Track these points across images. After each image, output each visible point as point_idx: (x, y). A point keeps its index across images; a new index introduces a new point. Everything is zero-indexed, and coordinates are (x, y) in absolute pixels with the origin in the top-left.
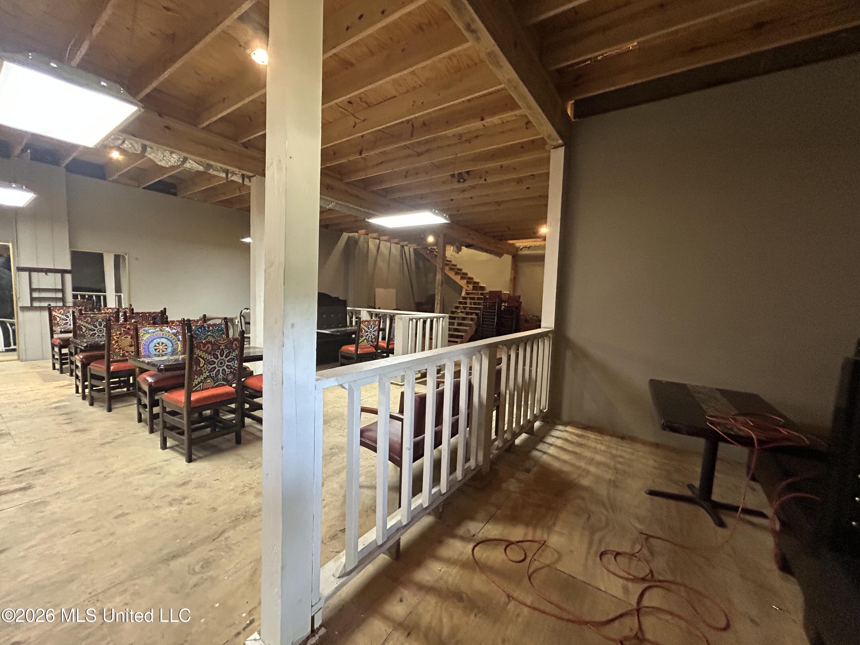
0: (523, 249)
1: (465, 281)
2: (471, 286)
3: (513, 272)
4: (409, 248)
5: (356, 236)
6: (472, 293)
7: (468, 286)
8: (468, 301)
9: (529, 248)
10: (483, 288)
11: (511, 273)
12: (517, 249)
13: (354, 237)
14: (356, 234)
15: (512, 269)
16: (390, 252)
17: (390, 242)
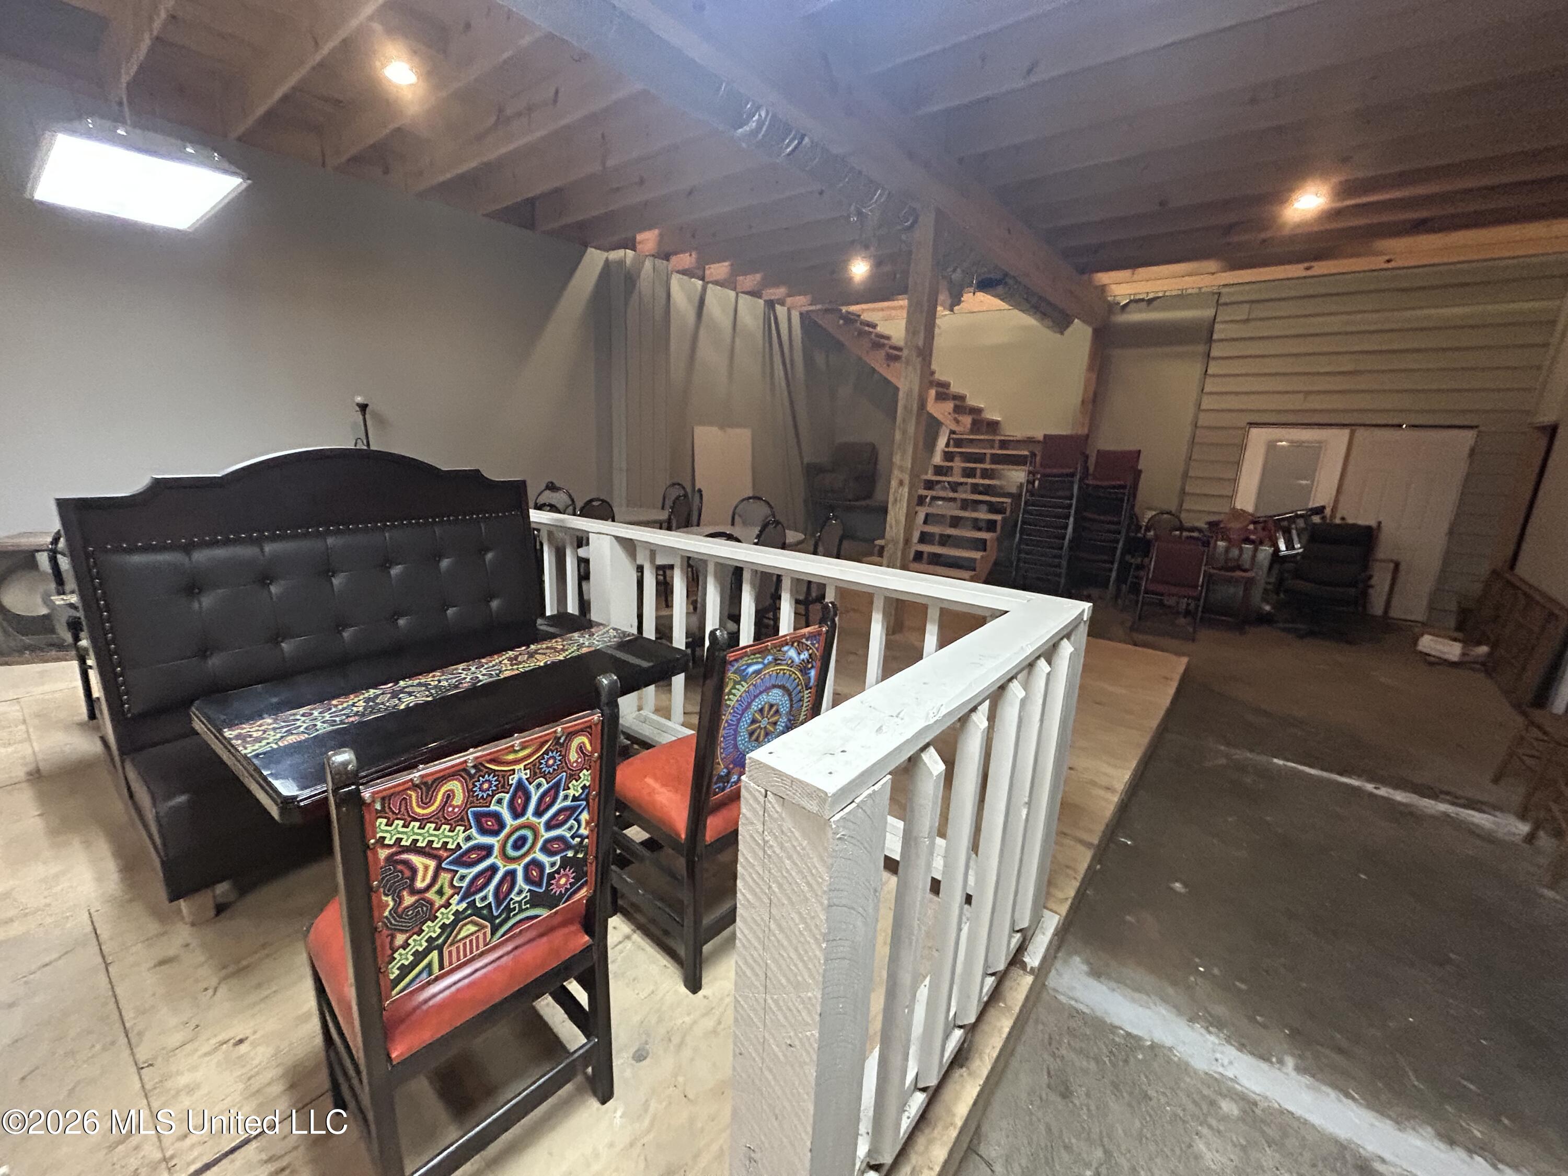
0: (1128, 309)
1: (949, 406)
2: (967, 420)
3: (1094, 376)
4: (789, 310)
5: (628, 262)
6: (972, 441)
7: (957, 422)
8: (958, 464)
9: (1150, 301)
10: (993, 426)
11: (1087, 381)
12: (1113, 307)
13: (621, 263)
14: (630, 253)
15: (1091, 368)
16: (735, 318)
17: (734, 289)
